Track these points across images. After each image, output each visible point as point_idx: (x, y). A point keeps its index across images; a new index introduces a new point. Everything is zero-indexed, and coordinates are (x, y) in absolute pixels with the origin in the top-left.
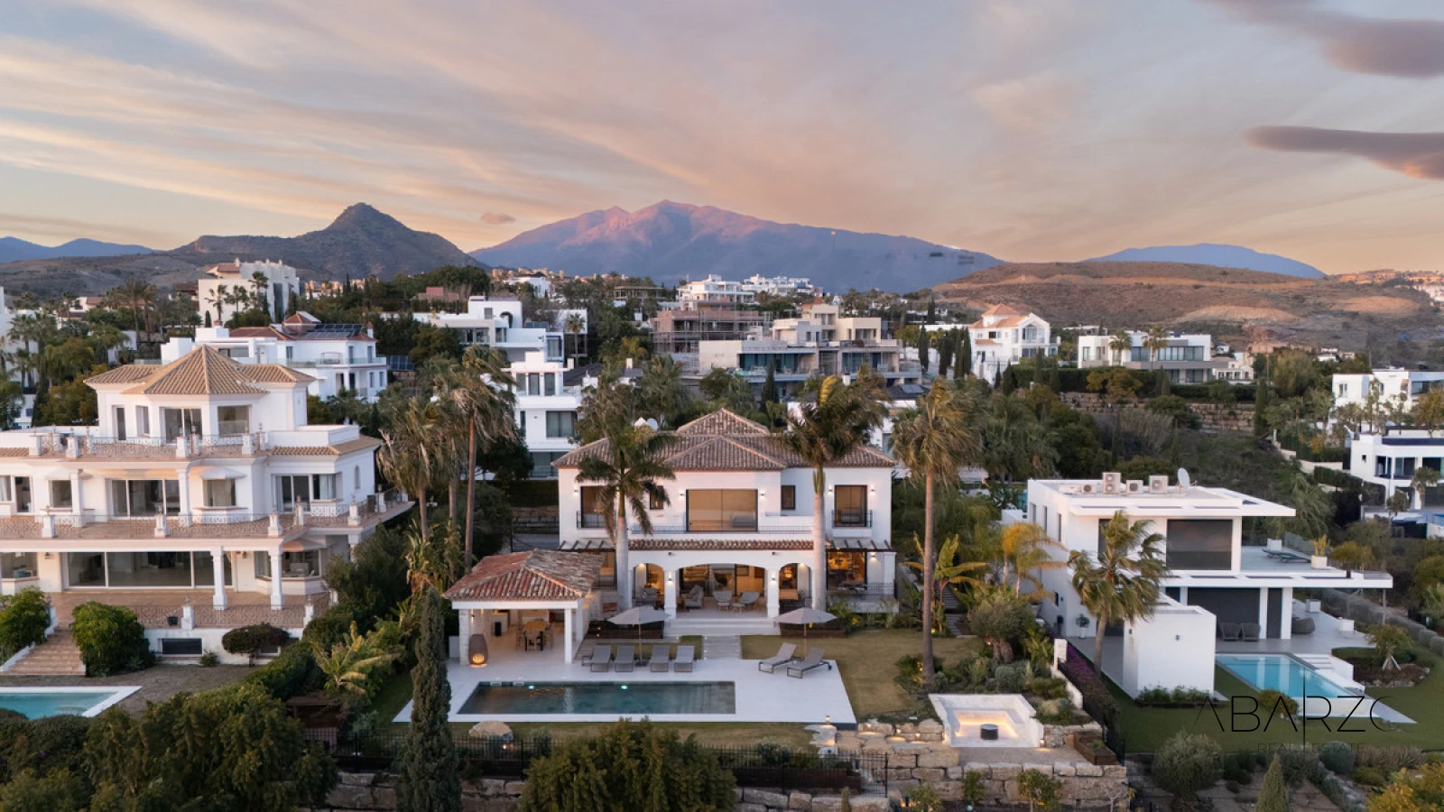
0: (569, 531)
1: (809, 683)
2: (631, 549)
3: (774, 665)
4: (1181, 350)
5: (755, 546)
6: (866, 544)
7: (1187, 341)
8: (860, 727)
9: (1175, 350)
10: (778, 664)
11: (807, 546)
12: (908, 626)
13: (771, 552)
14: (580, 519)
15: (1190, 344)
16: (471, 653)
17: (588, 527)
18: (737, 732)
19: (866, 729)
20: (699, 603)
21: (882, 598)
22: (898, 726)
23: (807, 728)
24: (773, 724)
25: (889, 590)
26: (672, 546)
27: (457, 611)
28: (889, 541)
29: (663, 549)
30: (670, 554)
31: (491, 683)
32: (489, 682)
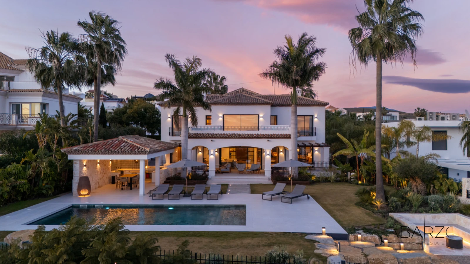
0: (166, 137)
1: (296, 207)
2: (189, 138)
3: (272, 195)
4: (390, 117)
5: (258, 137)
6: (314, 143)
7: (391, 114)
8: (351, 237)
9: (388, 117)
10: (274, 195)
11: (288, 137)
12: (343, 181)
13: (267, 139)
14: (171, 132)
15: (393, 115)
16: (79, 189)
17: (175, 136)
18: (247, 241)
19: (357, 239)
20: (228, 170)
21: (324, 169)
22: (383, 236)
23: (307, 237)
24: (277, 234)
25: (327, 165)
26: (213, 137)
27: (71, 161)
28: (324, 142)
29: (209, 137)
30: (212, 140)
31: (80, 206)
32: (79, 205)
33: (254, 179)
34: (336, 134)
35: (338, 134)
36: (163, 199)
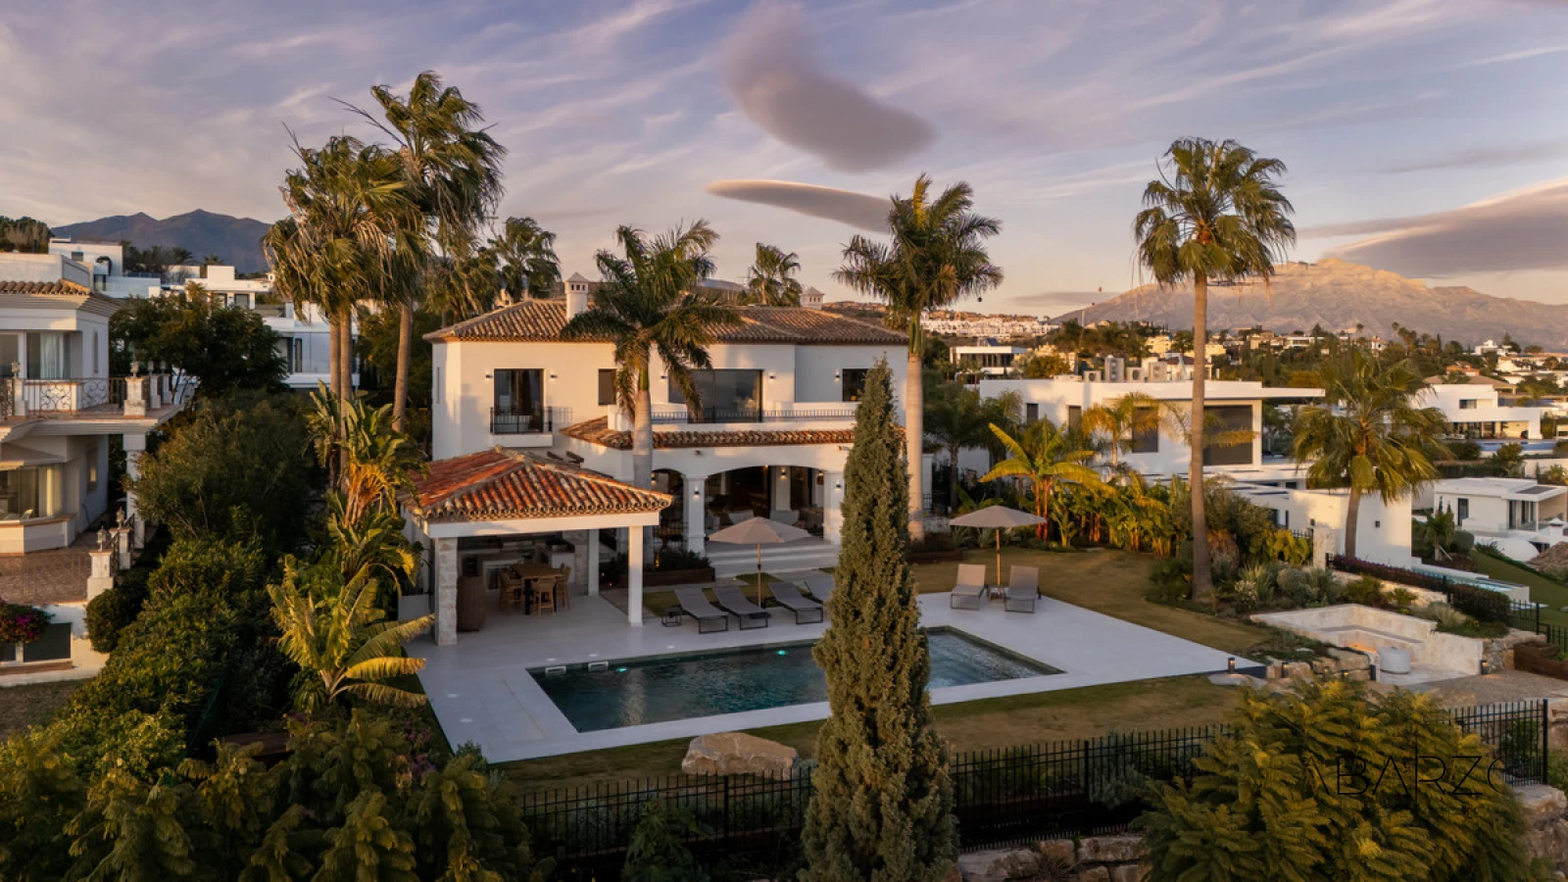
5: (818, 438)
8: (1271, 671)
13: (837, 446)
14: (494, 420)
17: (504, 432)
26: (701, 440)
29: (689, 445)
30: (698, 453)
31: (547, 670)
32: (544, 668)
33: (805, 553)
34: (987, 426)
35: (992, 426)
36: (726, 630)
